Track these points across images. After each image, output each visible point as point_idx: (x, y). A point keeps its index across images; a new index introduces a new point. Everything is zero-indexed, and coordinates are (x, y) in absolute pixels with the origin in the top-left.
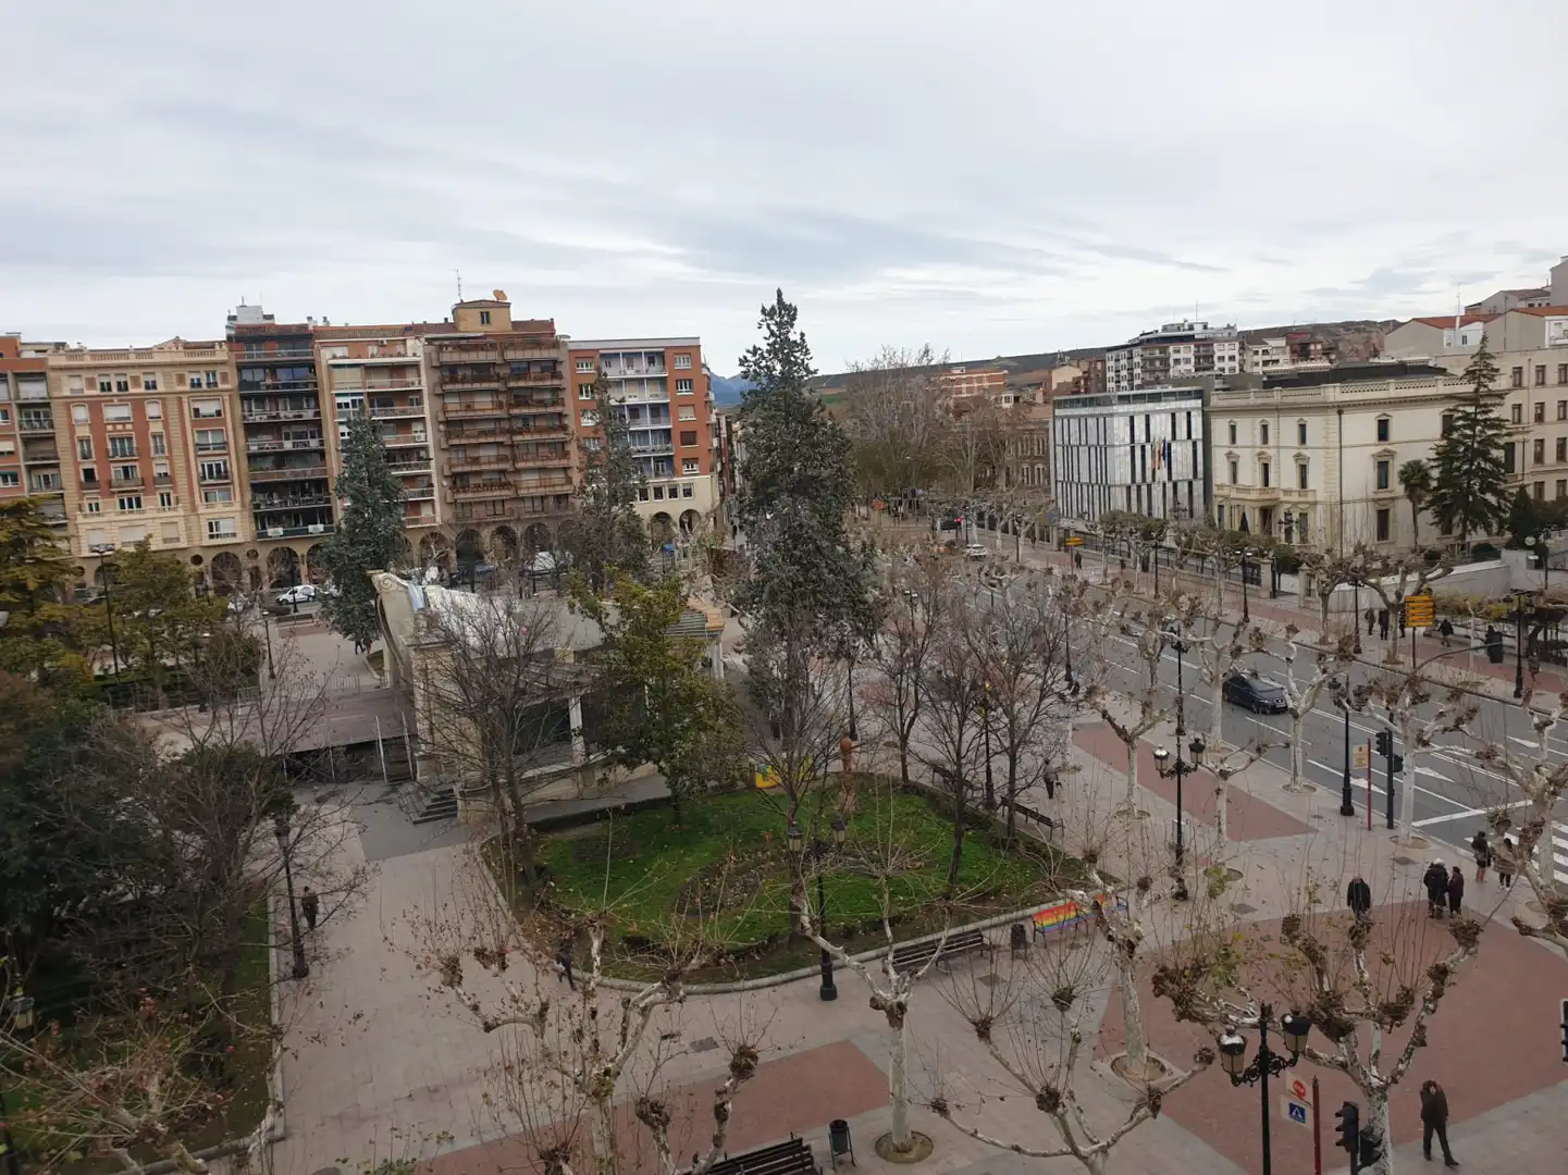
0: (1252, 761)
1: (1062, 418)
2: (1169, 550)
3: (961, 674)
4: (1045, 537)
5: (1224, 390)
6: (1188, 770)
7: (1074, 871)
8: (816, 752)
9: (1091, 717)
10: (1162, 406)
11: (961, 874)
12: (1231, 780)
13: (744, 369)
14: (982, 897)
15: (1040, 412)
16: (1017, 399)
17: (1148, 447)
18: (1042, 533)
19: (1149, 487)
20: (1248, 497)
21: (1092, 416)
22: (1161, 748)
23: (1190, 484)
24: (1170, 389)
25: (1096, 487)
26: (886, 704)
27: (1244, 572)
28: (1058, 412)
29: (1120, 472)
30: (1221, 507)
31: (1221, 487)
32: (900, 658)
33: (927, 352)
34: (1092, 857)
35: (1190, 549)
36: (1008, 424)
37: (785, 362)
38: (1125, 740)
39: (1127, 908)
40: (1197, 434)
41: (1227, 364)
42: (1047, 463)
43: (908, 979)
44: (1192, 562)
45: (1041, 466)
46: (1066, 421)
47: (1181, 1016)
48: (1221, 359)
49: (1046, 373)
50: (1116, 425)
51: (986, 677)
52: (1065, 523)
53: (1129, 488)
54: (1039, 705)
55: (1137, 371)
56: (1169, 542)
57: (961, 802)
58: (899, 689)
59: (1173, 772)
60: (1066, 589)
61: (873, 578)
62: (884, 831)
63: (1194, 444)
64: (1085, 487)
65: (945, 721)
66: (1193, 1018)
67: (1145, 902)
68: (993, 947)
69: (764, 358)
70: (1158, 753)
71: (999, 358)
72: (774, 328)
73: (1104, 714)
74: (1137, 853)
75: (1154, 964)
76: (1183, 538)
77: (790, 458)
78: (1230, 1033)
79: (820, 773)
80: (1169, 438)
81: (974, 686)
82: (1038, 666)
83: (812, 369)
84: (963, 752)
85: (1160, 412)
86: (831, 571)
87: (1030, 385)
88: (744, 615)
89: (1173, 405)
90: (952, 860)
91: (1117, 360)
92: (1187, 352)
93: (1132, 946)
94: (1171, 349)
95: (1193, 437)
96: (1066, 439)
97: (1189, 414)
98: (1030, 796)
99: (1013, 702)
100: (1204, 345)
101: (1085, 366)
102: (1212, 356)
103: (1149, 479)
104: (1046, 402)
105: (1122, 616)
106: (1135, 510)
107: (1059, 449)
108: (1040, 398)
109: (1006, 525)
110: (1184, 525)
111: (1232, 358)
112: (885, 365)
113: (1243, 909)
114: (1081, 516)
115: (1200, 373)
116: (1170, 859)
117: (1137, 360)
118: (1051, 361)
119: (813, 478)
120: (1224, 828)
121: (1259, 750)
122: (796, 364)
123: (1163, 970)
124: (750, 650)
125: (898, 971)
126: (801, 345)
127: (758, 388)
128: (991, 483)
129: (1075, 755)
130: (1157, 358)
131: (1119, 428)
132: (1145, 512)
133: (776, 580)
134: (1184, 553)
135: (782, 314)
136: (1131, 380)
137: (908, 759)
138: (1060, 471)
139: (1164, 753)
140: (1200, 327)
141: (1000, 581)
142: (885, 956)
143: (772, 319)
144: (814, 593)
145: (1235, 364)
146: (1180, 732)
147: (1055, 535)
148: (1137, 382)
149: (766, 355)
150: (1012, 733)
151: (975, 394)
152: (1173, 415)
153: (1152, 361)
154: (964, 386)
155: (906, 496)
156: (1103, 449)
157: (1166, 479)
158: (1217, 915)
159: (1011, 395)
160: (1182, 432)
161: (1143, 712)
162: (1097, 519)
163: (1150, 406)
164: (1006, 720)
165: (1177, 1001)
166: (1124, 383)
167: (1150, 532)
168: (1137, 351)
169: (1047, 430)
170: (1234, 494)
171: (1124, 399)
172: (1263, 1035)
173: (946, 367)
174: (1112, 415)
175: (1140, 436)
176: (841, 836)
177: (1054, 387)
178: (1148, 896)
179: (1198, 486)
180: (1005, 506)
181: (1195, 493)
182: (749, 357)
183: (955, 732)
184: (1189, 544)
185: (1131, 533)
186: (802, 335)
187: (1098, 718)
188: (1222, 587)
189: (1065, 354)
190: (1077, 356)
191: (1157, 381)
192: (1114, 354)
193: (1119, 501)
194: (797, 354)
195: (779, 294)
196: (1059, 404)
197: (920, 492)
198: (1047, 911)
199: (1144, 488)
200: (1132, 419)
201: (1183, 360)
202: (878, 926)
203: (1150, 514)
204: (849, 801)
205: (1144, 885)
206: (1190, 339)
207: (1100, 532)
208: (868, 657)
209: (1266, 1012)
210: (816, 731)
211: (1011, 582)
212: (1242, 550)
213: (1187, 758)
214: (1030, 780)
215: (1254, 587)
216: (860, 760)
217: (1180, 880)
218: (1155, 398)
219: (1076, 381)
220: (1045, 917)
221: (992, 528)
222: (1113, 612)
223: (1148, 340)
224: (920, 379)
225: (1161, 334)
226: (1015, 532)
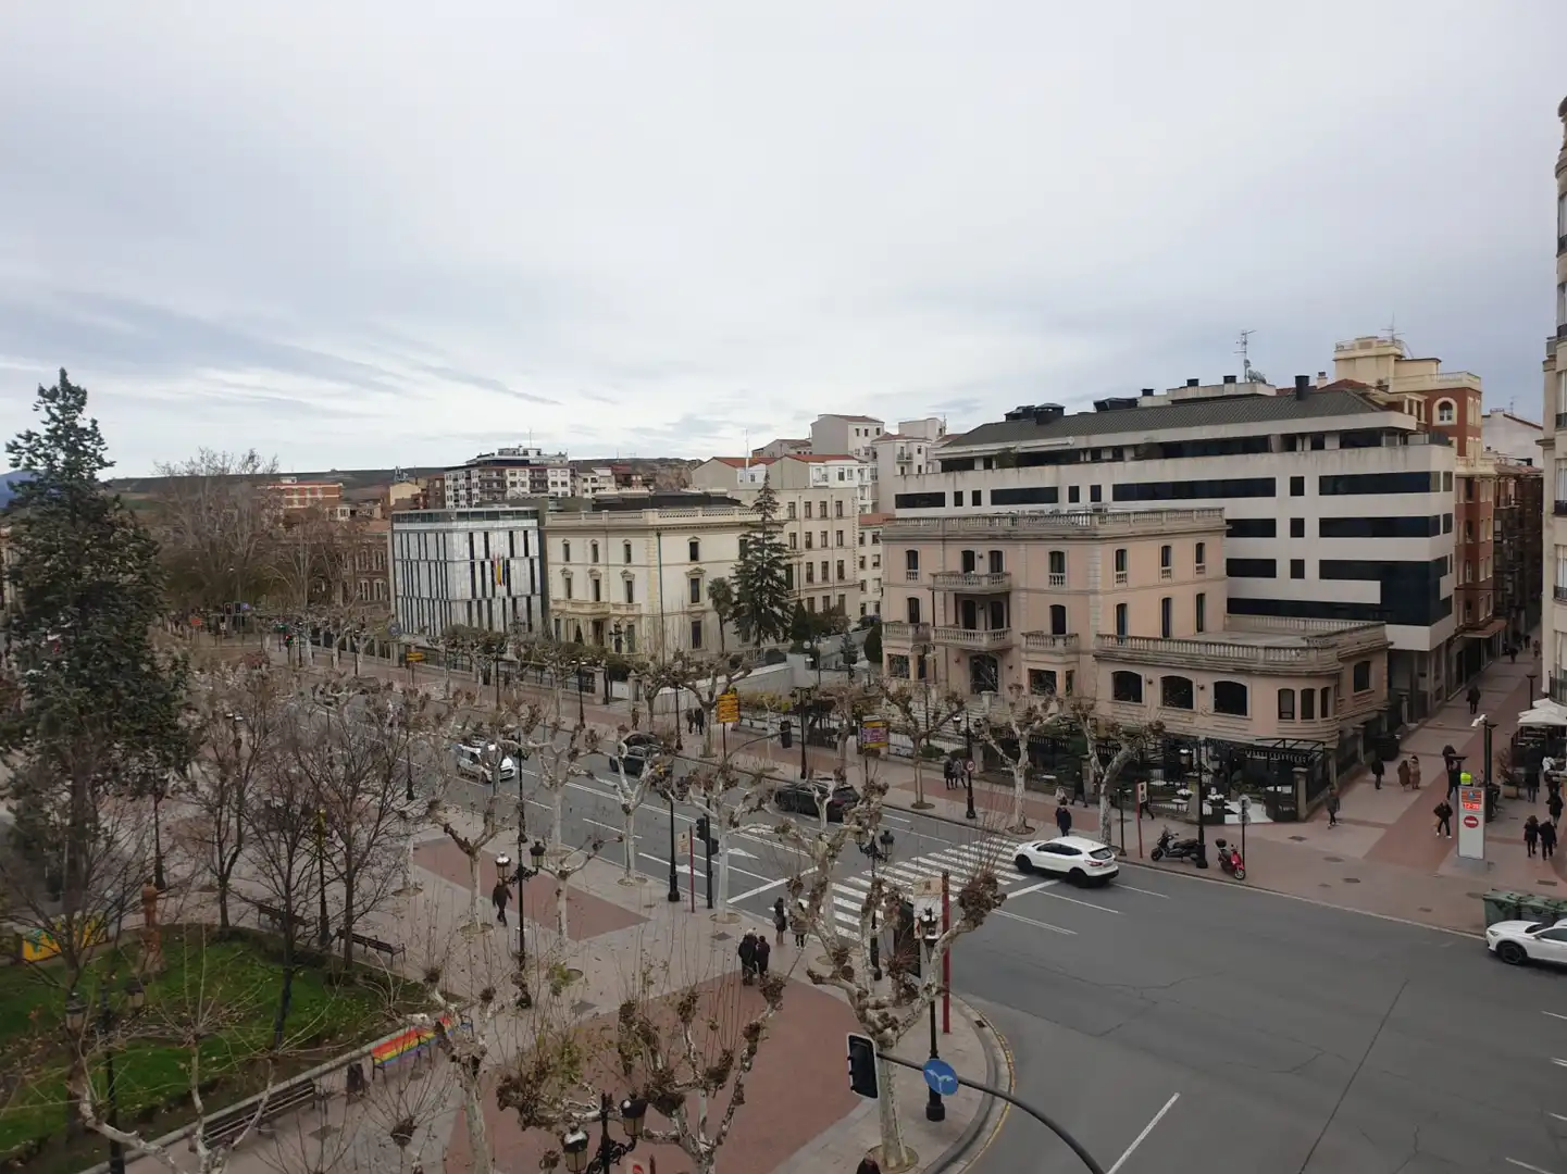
0: (589, 858)
1: (401, 532)
2: (510, 663)
3: (290, 800)
4: (385, 653)
5: (558, 511)
6: (530, 874)
7: (414, 996)
8: (109, 904)
9: (430, 833)
10: (500, 524)
11: (291, 1019)
12: (570, 881)
13: (13, 456)
14: (316, 1041)
15: (378, 526)
16: (353, 513)
17: (488, 564)
18: (382, 648)
19: (490, 602)
20: (581, 611)
21: (431, 531)
22: (503, 855)
23: (529, 599)
24: (508, 508)
25: (437, 603)
26: (201, 841)
27: (580, 680)
28: (397, 526)
29: (461, 586)
30: (557, 621)
31: (557, 602)
32: (221, 790)
33: (252, 457)
34: (433, 976)
35: (531, 661)
36: (343, 538)
37: (71, 449)
38: (468, 852)
39: (471, 1026)
40: (534, 551)
41: (560, 490)
42: (387, 581)
43: (222, 1151)
44: (532, 673)
45: (380, 582)
46: (404, 536)
47: (526, 1124)
48: (554, 483)
49: (383, 490)
50: (455, 540)
51: (320, 799)
52: (405, 639)
53: (470, 603)
54: (378, 825)
55: (475, 491)
56: (509, 656)
57: (291, 940)
58: (218, 823)
59: (514, 879)
60: (408, 705)
61: (186, 699)
62: (194, 987)
63: (532, 561)
64: (425, 602)
65: (271, 850)
66: (539, 1124)
67: (489, 1014)
68: (328, 1095)
69: (42, 445)
70: (501, 860)
71: (334, 472)
72: (57, 412)
73: (447, 828)
74: (481, 966)
75: (498, 1076)
76: (523, 650)
77: (77, 562)
78: (574, 1131)
79: (112, 930)
80: (507, 555)
81: (306, 810)
82: (378, 786)
83: (107, 460)
84: (294, 881)
85: (498, 529)
86: (133, 693)
87: (367, 501)
88: (9, 752)
89: (512, 523)
90: (279, 1004)
91: (456, 480)
92: (523, 476)
93: (476, 1062)
94: (507, 472)
95: (531, 554)
96: (405, 553)
97: (526, 532)
98: (368, 922)
99: (349, 824)
100: (538, 470)
101: (423, 483)
102: (546, 481)
103: (489, 595)
104: (384, 518)
105: (464, 728)
106: (475, 624)
107: (398, 564)
108: (378, 513)
109: (344, 641)
110: (522, 639)
111: (564, 484)
112: (203, 470)
113: (582, 1006)
114: (422, 631)
115: (535, 495)
116: (513, 967)
117: (475, 480)
118: (387, 478)
119: (110, 585)
120: (564, 927)
121: (595, 847)
122: (85, 453)
123: (509, 1079)
124: (17, 795)
125: (209, 1146)
126: (94, 433)
127: (34, 479)
128: (327, 598)
129: (416, 873)
130: (495, 481)
131: (459, 544)
132: (486, 627)
133: (57, 706)
134: (524, 666)
135: (68, 397)
136: (469, 500)
137: (229, 900)
138: (400, 587)
139: (505, 860)
140: (535, 452)
141: (336, 699)
142: (194, 1132)
143: (53, 401)
144: (110, 720)
145: (567, 489)
146: (522, 839)
147: (395, 651)
148: (475, 501)
149: (44, 441)
150: (348, 857)
151: (308, 504)
152: (511, 534)
153: (490, 482)
154: (295, 496)
155: (229, 611)
156: (444, 563)
157: (505, 593)
158: (561, 1014)
159: (347, 508)
160: (519, 550)
161: (485, 821)
162: (438, 635)
163: (487, 524)
164: (342, 844)
165: (522, 1110)
166: (463, 503)
167: (491, 645)
168: (475, 472)
169: (386, 545)
170: (569, 608)
171: (462, 516)
172: (605, 1125)
173: (275, 477)
174: (450, 531)
175: (480, 553)
176: (138, 1000)
177: (393, 503)
178: (493, 1007)
179: (536, 601)
180: (342, 622)
181: (533, 608)
182: (21, 442)
183: (284, 863)
184: (528, 656)
185: (472, 646)
186: (94, 422)
187: (439, 834)
188: (561, 696)
189: (403, 471)
190: (415, 474)
191: (495, 501)
192: (452, 474)
193: (460, 616)
194: (87, 443)
195: (63, 374)
196: (398, 519)
197: (246, 606)
198: (386, 1045)
199: (485, 603)
200: (471, 535)
201: (519, 483)
202: (186, 1099)
203: (491, 628)
204: (152, 960)
205: (487, 996)
206: (524, 463)
207: (441, 647)
208: (180, 790)
209: (607, 1102)
210: (107, 881)
211: (349, 699)
212: (578, 662)
213: (528, 865)
214: (368, 903)
215: (590, 694)
216: (167, 907)
217: (523, 986)
218: (494, 516)
219: (415, 499)
220: (386, 1050)
221: (328, 644)
222: (454, 724)
223: (486, 462)
224: (245, 486)
225: (497, 457)
226: (354, 649)
